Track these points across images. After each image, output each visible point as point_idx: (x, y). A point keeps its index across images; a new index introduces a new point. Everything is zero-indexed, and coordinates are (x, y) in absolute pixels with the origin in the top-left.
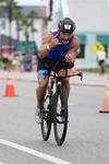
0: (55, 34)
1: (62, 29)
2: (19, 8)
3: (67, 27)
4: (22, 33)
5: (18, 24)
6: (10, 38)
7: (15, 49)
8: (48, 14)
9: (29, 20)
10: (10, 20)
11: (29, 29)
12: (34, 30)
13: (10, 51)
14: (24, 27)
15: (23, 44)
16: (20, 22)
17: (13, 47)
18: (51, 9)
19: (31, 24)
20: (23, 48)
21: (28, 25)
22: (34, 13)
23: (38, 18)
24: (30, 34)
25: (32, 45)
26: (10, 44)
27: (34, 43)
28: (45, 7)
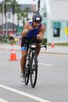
2: (19, 5)
3: (38, 19)
4: (21, 21)
5: (18, 16)
6: (13, 24)
7: (17, 31)
8: (37, 10)
9: (25, 13)
10: (14, 14)
11: (25, 19)
12: (28, 20)
13: (13, 32)
14: (22, 18)
15: (21, 28)
16: (20, 15)
17: (15, 30)
18: (39, 6)
19: (27, 16)
22: (28, 9)
23: (31, 12)
26: (13, 28)
28: (35, 5)
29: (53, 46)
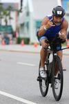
0: (50, 18)
1: (55, 15)
4: (3, 20)
8: (19, 8)
9: (8, 12)
11: (8, 18)
12: (10, 18)
14: (4, 16)
15: (4, 27)
16: (2, 13)
18: (22, 5)
19: (9, 14)
20: (3, 29)
21: (7, 15)
22: (10, 8)
23: (13, 11)
24: (8, 21)
25: (9, 28)
27: (10, 26)
28: (17, 4)
29: (36, 46)
